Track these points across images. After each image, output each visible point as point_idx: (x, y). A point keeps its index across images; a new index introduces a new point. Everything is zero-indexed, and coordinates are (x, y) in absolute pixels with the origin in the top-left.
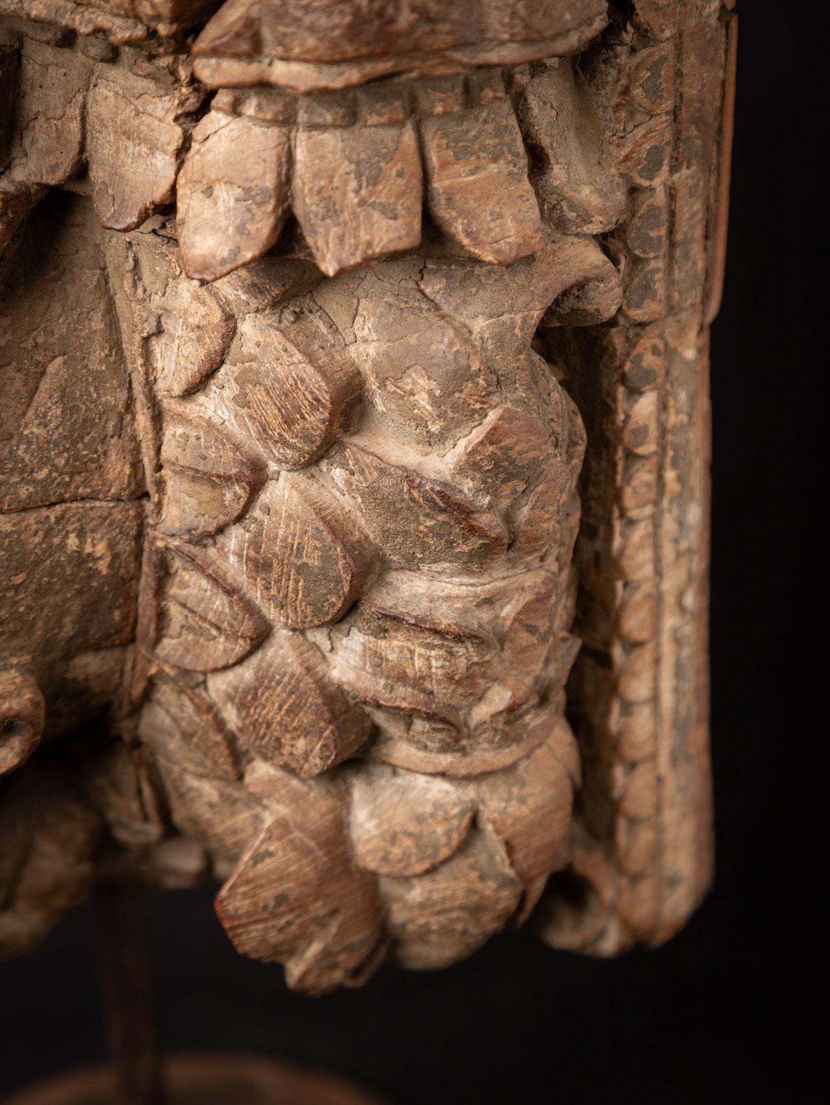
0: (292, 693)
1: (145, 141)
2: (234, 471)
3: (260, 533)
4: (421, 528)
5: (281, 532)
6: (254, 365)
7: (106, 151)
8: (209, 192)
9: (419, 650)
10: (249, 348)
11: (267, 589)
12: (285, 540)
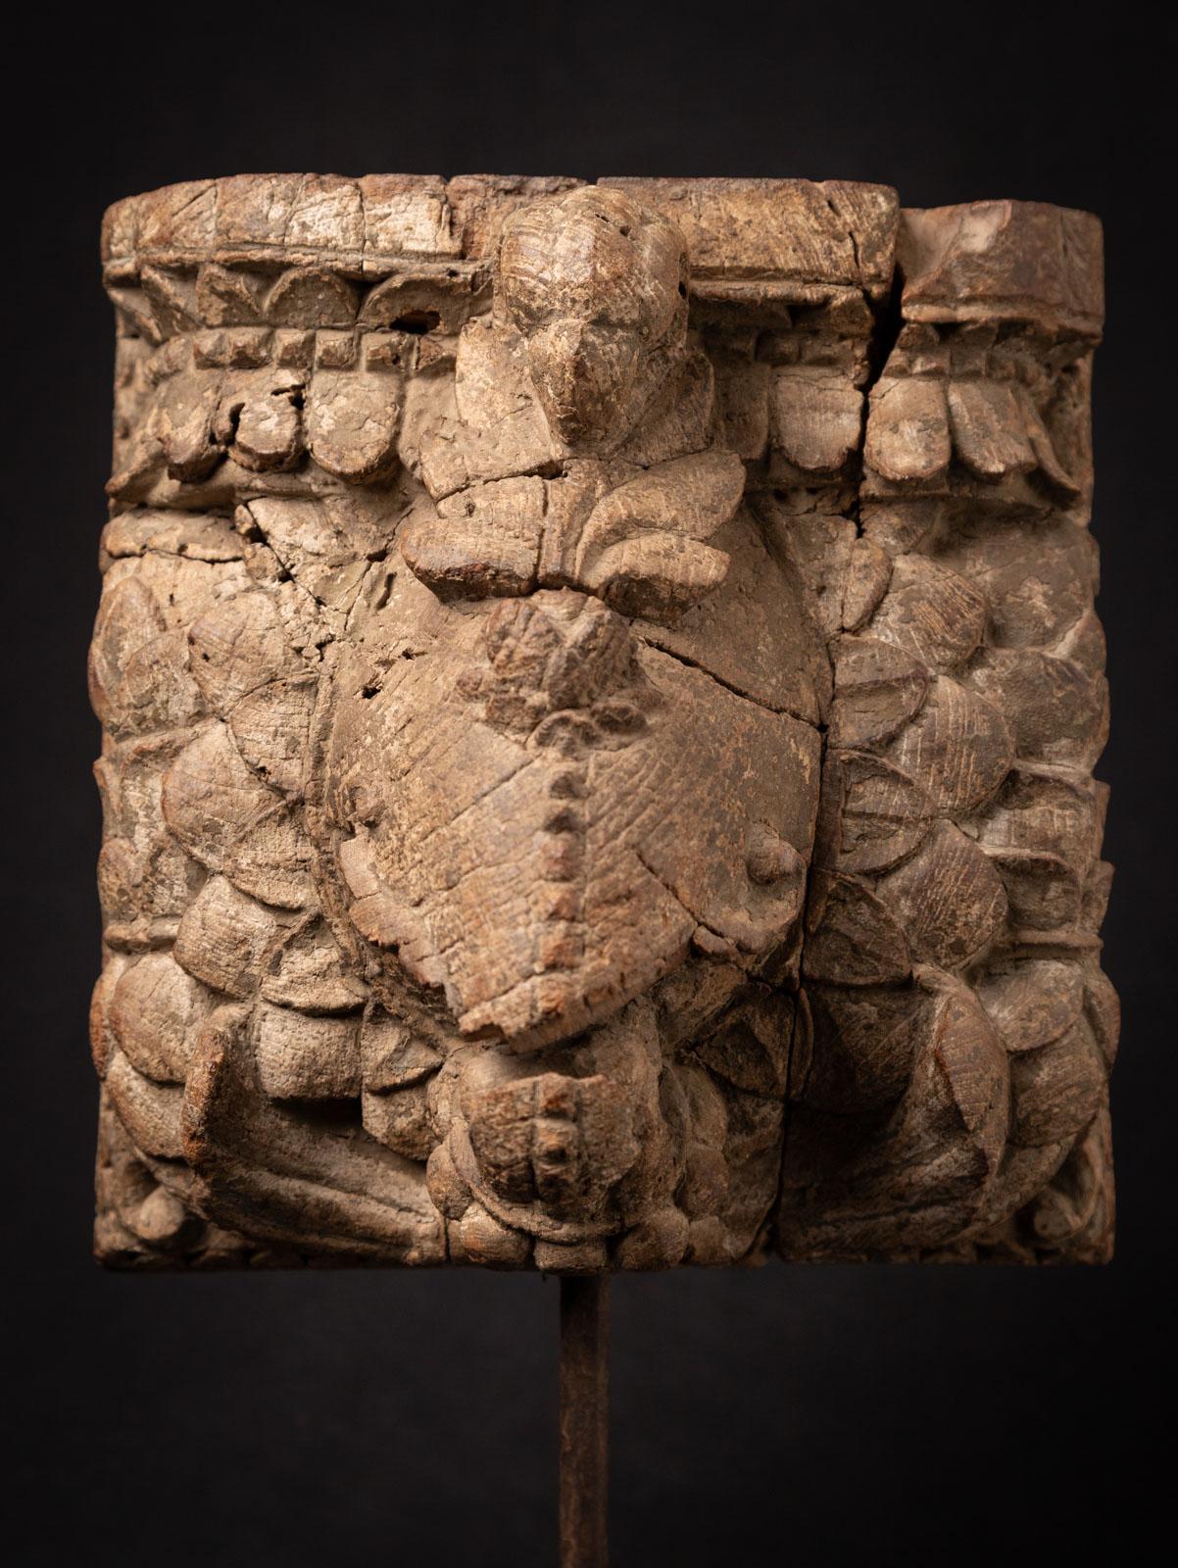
0: (965, 863)
1: (832, 408)
2: (911, 671)
3: (933, 725)
4: (1054, 701)
5: (951, 718)
6: (914, 587)
7: (795, 426)
8: (895, 429)
9: (1057, 811)
10: (907, 577)
11: (941, 772)
12: (957, 722)
